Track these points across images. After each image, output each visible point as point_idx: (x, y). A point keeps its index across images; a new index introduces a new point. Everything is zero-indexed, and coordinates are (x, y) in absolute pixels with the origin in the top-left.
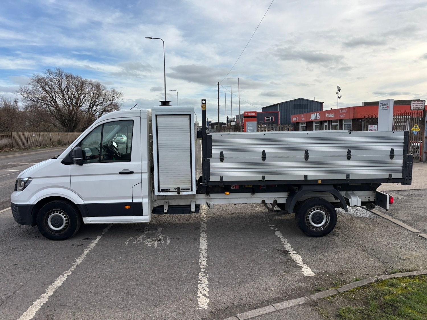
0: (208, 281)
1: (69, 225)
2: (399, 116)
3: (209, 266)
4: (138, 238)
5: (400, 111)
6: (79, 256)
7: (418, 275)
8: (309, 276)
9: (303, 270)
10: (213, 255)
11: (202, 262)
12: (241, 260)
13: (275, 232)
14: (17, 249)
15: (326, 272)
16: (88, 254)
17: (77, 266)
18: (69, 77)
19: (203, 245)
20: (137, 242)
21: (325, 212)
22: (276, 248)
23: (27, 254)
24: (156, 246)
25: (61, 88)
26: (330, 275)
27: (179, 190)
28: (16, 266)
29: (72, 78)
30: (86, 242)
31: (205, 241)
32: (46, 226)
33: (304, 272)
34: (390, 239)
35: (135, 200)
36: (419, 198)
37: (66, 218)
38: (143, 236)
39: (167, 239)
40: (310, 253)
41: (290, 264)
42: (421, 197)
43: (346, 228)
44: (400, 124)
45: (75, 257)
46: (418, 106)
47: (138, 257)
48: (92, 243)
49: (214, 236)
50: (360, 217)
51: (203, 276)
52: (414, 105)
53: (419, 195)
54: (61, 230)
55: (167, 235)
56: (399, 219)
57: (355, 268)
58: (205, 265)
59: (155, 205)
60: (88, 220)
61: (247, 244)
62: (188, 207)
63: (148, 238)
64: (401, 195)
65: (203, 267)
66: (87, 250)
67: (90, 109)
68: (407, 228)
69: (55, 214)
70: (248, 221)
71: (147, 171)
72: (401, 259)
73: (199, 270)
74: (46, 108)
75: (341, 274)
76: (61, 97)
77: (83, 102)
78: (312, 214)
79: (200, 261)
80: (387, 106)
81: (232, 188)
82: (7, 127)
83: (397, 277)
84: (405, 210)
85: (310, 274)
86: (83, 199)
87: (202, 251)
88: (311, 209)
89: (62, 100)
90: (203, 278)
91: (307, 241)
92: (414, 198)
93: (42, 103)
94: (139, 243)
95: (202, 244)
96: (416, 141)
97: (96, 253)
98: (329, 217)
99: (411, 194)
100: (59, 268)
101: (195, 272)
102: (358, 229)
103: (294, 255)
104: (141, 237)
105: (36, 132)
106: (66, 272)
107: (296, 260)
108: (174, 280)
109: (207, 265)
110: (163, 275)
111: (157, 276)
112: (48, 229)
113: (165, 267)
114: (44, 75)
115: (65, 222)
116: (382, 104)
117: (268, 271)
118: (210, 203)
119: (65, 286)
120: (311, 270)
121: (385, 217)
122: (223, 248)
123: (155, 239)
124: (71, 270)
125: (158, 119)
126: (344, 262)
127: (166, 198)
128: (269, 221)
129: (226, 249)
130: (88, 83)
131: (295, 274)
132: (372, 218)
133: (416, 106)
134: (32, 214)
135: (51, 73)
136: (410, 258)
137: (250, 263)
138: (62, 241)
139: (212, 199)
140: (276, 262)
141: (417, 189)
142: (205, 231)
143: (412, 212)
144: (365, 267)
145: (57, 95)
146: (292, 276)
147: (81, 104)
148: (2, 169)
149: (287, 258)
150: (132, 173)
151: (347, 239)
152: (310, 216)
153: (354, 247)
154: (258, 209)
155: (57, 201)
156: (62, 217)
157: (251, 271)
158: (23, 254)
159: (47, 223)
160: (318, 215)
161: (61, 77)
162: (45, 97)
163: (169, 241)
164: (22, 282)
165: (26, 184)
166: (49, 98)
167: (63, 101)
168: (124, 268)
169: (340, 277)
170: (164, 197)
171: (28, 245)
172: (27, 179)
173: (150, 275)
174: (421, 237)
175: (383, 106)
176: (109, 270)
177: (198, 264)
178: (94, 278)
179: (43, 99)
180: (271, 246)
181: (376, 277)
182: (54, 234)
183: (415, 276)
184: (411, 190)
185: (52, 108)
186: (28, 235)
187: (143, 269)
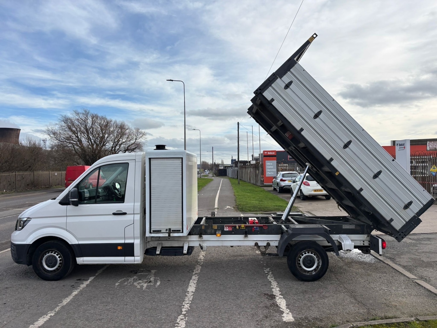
0: (185, 324)
1: (63, 265)
2: (417, 156)
3: (191, 309)
4: (130, 280)
5: (418, 151)
6: (66, 297)
7: (396, 323)
8: (288, 321)
9: (284, 315)
10: (199, 298)
11: (185, 305)
12: (225, 303)
13: (268, 275)
14: (10, 289)
15: (306, 318)
16: (76, 295)
17: (62, 306)
18: (95, 117)
19: (192, 288)
20: (127, 284)
21: (316, 256)
22: (264, 292)
23: (19, 293)
24: (144, 288)
25: (86, 127)
26: (309, 321)
27: (170, 231)
28: (5, 305)
29: (97, 118)
30: (78, 283)
31: (195, 284)
32: (41, 266)
33: (284, 317)
34: (384, 285)
35: (127, 241)
36: (427, 242)
37: (60, 258)
38: (135, 277)
39: (158, 281)
40: (296, 297)
41: (273, 309)
42: (430, 241)
43: (341, 273)
44: (419, 165)
45: (63, 298)
46: (435, 147)
47: (124, 298)
48: (83, 284)
49: (205, 279)
50: (361, 261)
51: (182, 319)
52: (430, 146)
53: (429, 239)
54: (54, 270)
55: (158, 277)
56: (399, 264)
57: (337, 314)
58: (187, 308)
59: (149, 246)
60: (81, 260)
61: (235, 287)
62: (180, 249)
63: (139, 280)
64: (410, 239)
65: (185, 310)
66: (76, 291)
67: (114, 148)
68: (404, 274)
69: (50, 254)
70: (245, 264)
71: (139, 212)
72: (387, 306)
73: (179, 313)
74: (70, 147)
75: (321, 320)
76: (86, 136)
77: (107, 141)
78: (302, 257)
79: (183, 304)
80: (403, 146)
81: (225, 230)
82: (30, 167)
83: (373, 324)
84: (409, 255)
85: (289, 320)
86: (78, 239)
87: (189, 294)
88: (303, 252)
89: (87, 139)
90: (181, 321)
91: (297, 285)
92: (422, 242)
93: (67, 142)
94: (129, 284)
95: (190, 287)
96: (435, 182)
97: (84, 294)
98: (321, 261)
99: (421, 238)
100: (45, 308)
101: (176, 315)
102: (354, 274)
103: (280, 299)
104: (133, 278)
105: (59, 171)
106: (51, 312)
107: (280, 305)
108: (153, 323)
109: (189, 308)
110: (143, 318)
111: (137, 318)
112: (42, 268)
113: (147, 309)
114: (71, 115)
115: (59, 262)
116: (399, 145)
117: (248, 315)
118: (203, 244)
119: (45, 326)
120: (291, 315)
121: (385, 262)
122: (210, 291)
123: (146, 280)
124: (55, 311)
125: (151, 162)
126: (328, 308)
127: (160, 240)
128: (265, 265)
129: (214, 292)
130: (112, 123)
131: (274, 319)
132: (373, 263)
133: (432, 147)
134: (28, 253)
135: (78, 114)
136: (397, 305)
137: (233, 307)
138: (55, 281)
139: (205, 241)
140: (259, 306)
141: (429, 233)
142: (198, 274)
143: (415, 256)
144: (348, 314)
145: (82, 135)
146: (270, 321)
147: (105, 143)
148: (18, 208)
149: (271, 302)
150: (125, 214)
151: (339, 284)
152: (301, 259)
153: (343, 293)
154: (258, 252)
155: (52, 241)
156: (57, 257)
157: (231, 315)
158: (15, 293)
159: (42, 263)
160: (309, 259)
161: (87, 117)
162: (70, 137)
163: (158, 283)
164: (6, 321)
165: (25, 224)
166: (74, 137)
167: (88, 141)
168: (107, 310)
169: (319, 323)
170: (158, 238)
171: (22, 285)
172: (25, 219)
173: (130, 317)
174: (417, 283)
175: (400, 147)
176: (92, 311)
177: (181, 306)
178: (75, 319)
179: (69, 138)
180: (260, 290)
181: (352, 324)
182: (48, 274)
183: (392, 323)
184: (422, 234)
185: (76, 147)
186: (25, 275)
187: (126, 311)
